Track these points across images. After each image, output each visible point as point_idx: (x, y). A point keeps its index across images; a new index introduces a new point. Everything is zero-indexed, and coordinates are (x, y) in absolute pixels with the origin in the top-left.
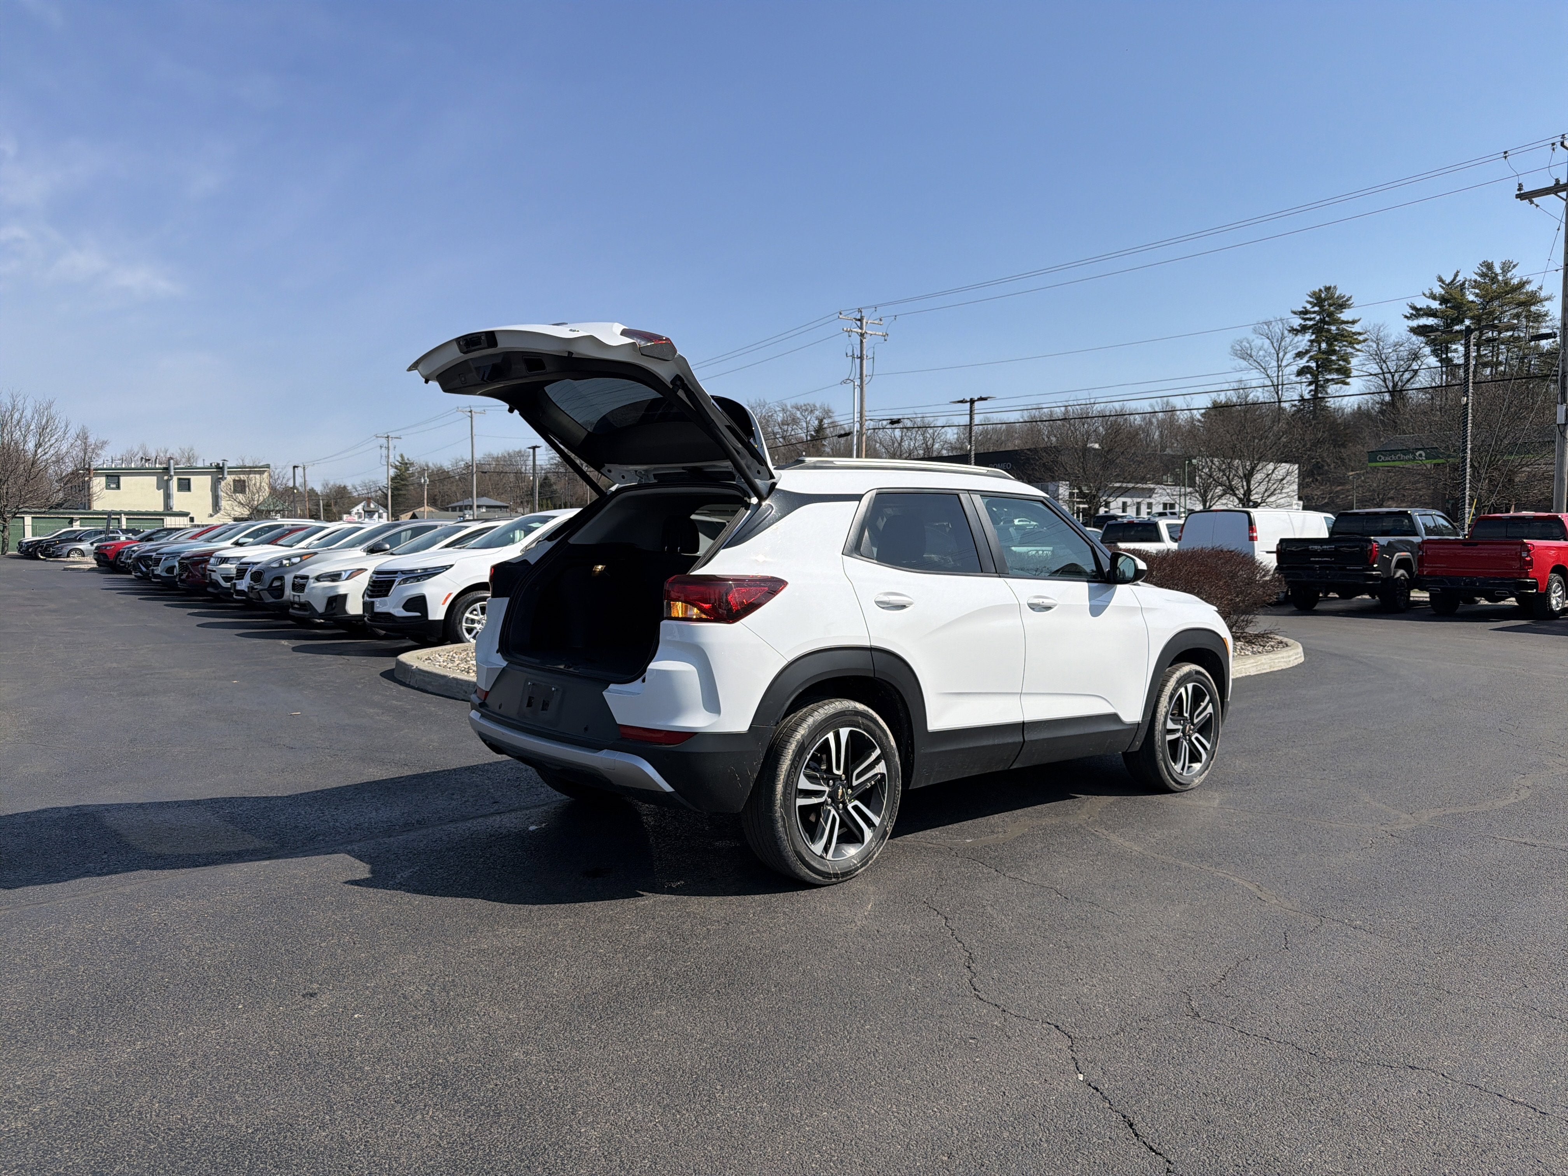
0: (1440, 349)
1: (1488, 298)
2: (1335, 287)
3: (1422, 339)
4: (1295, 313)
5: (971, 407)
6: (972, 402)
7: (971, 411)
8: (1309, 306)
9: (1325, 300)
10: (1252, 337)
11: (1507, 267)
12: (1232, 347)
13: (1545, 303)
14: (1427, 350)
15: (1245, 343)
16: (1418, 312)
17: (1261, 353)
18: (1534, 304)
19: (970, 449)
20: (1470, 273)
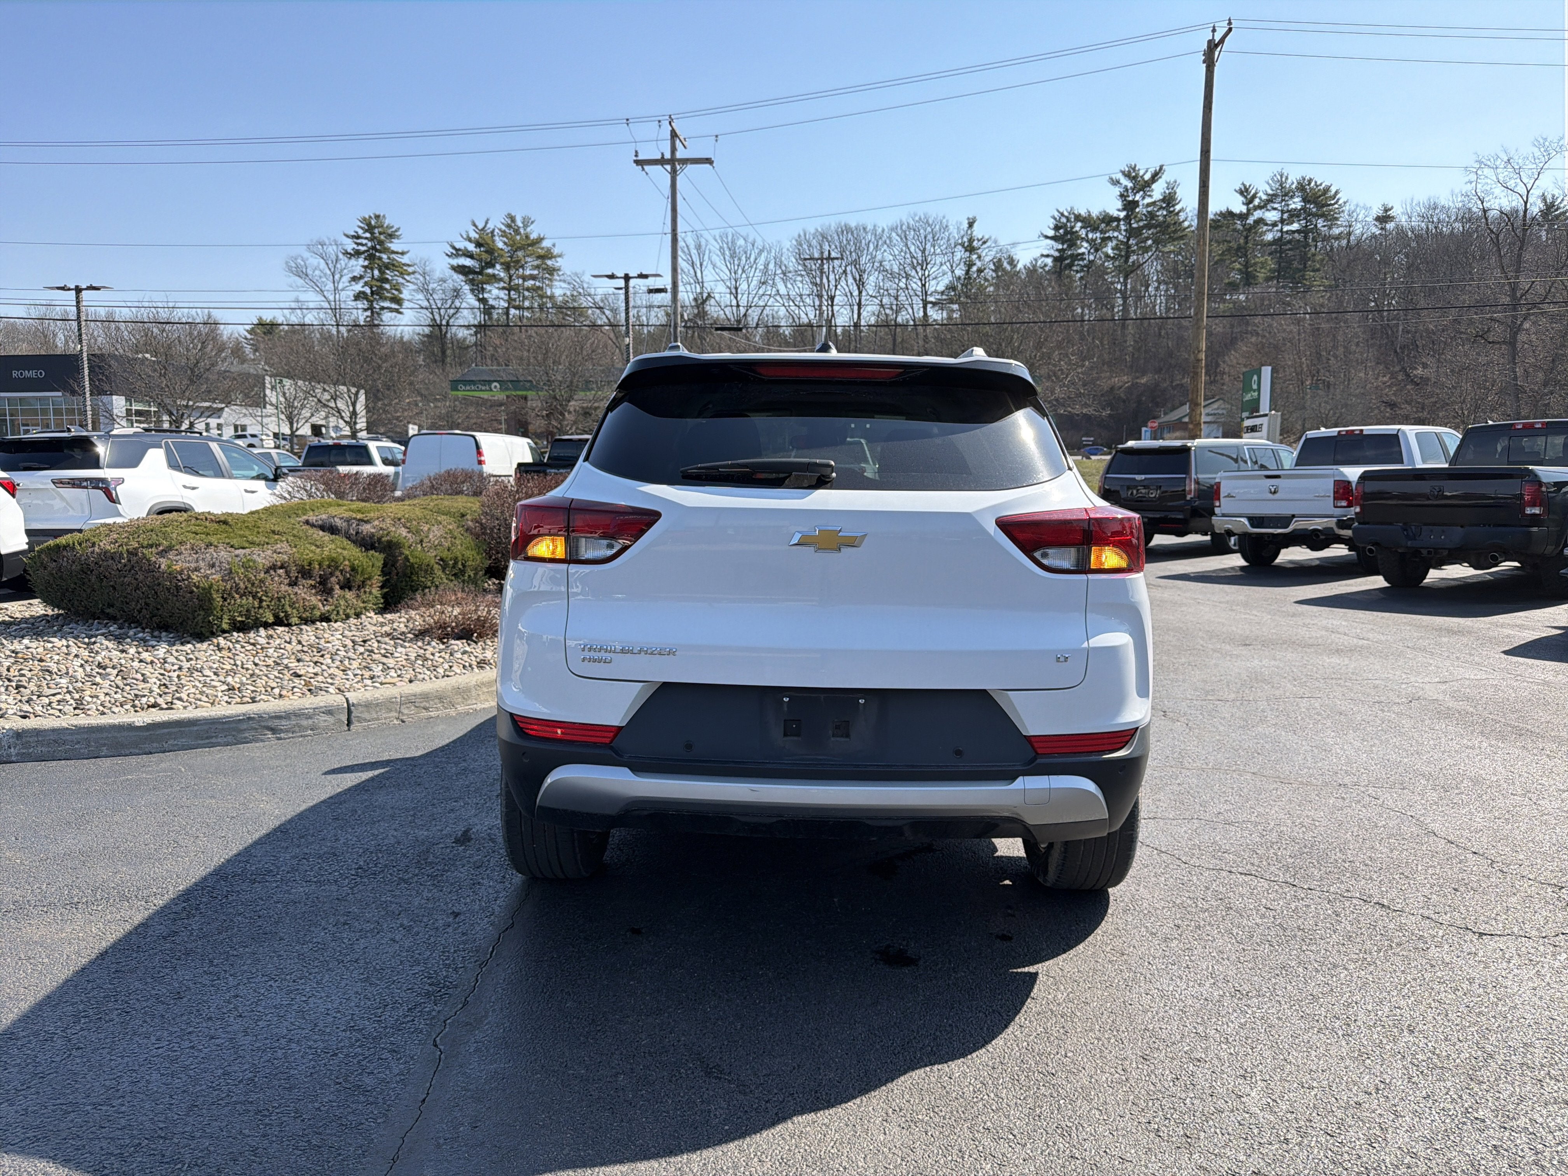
0: (477, 288)
1: (515, 247)
2: (384, 216)
3: (461, 277)
4: (347, 236)
5: (77, 297)
6: (78, 290)
7: (78, 302)
8: (360, 232)
9: (375, 227)
10: (306, 254)
11: (527, 222)
12: (287, 263)
13: (558, 259)
14: (466, 288)
15: (299, 261)
16: (458, 252)
17: (317, 272)
18: (550, 258)
19: (81, 350)
20: (497, 223)
